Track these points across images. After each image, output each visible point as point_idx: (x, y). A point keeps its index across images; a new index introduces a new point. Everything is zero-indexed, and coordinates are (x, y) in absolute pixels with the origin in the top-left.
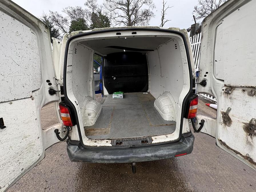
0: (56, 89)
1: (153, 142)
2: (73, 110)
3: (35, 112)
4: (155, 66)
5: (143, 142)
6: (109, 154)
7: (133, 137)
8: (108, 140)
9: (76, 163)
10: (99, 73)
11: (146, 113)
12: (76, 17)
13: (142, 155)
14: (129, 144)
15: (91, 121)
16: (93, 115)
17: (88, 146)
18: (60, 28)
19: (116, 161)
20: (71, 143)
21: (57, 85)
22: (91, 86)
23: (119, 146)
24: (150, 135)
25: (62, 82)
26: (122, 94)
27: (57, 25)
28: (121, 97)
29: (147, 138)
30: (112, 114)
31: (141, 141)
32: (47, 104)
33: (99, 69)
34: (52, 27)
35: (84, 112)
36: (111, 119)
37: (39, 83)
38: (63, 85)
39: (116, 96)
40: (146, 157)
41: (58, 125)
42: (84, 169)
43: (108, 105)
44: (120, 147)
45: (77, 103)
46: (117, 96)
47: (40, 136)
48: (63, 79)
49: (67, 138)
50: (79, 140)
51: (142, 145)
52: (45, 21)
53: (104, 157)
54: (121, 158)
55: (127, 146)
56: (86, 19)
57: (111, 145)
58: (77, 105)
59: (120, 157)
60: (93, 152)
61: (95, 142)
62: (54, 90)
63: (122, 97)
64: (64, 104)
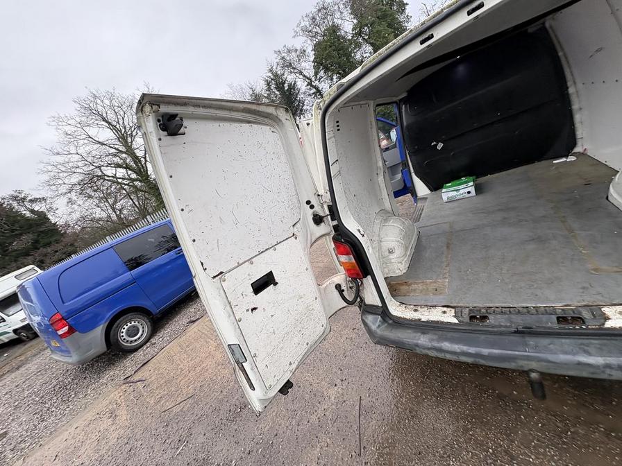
0: (322, 214)
1: (608, 324)
2: (358, 246)
3: (303, 258)
4: (599, 50)
5: (561, 320)
6: (452, 340)
7: (525, 305)
8: (445, 309)
9: (383, 348)
10: (395, 146)
11: (571, 230)
12: (319, 31)
13: (563, 358)
14: (511, 322)
15: (399, 266)
16: (399, 252)
17: (400, 318)
18: (298, 75)
19: (477, 360)
20: (367, 309)
21: (322, 207)
22: (383, 185)
23: (480, 326)
24: (592, 300)
25: (327, 197)
26: (471, 184)
27: (291, 72)
28: (469, 192)
29: (580, 309)
30: (448, 243)
31: (554, 318)
32: (315, 242)
33: (393, 134)
34: (284, 83)
35: (380, 247)
36: (447, 257)
37: (298, 210)
38: (331, 204)
39: (451, 194)
40: (579, 364)
41: (339, 277)
42: (402, 362)
43: (433, 221)
44: (483, 326)
45: (362, 233)
46: (455, 193)
47: (318, 296)
48: (329, 193)
49: (359, 300)
50: (380, 305)
51: (560, 328)
52: (272, 77)
53: (442, 344)
54: (489, 353)
55: (506, 327)
56: (339, 22)
57: (455, 321)
58: (363, 236)
59: (485, 351)
60: (415, 332)
61: (416, 310)
62: (320, 216)
63: (473, 193)
64: (340, 237)
